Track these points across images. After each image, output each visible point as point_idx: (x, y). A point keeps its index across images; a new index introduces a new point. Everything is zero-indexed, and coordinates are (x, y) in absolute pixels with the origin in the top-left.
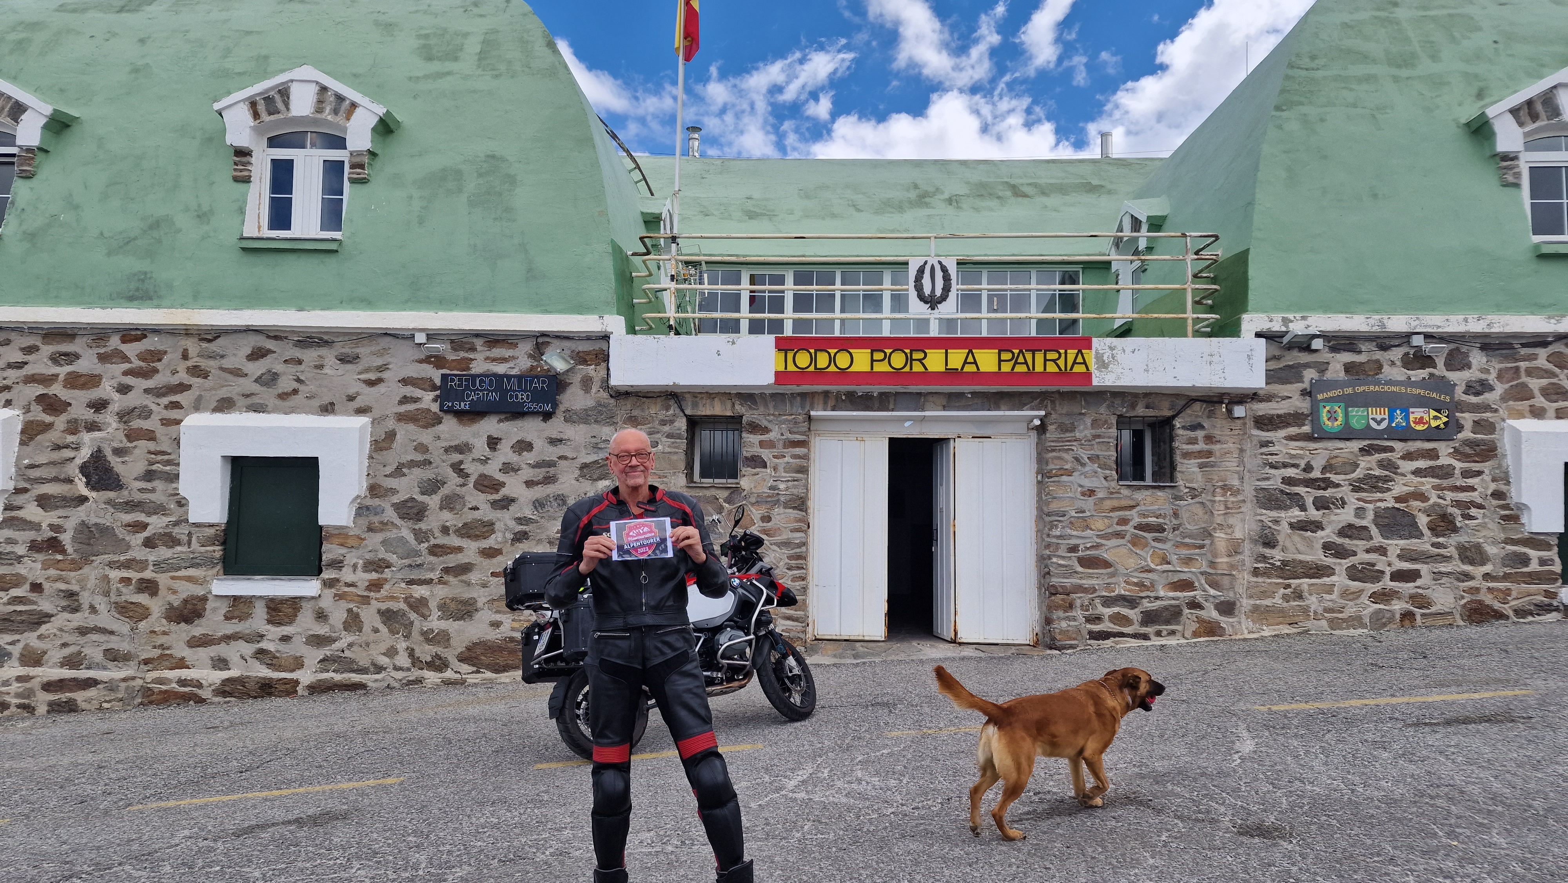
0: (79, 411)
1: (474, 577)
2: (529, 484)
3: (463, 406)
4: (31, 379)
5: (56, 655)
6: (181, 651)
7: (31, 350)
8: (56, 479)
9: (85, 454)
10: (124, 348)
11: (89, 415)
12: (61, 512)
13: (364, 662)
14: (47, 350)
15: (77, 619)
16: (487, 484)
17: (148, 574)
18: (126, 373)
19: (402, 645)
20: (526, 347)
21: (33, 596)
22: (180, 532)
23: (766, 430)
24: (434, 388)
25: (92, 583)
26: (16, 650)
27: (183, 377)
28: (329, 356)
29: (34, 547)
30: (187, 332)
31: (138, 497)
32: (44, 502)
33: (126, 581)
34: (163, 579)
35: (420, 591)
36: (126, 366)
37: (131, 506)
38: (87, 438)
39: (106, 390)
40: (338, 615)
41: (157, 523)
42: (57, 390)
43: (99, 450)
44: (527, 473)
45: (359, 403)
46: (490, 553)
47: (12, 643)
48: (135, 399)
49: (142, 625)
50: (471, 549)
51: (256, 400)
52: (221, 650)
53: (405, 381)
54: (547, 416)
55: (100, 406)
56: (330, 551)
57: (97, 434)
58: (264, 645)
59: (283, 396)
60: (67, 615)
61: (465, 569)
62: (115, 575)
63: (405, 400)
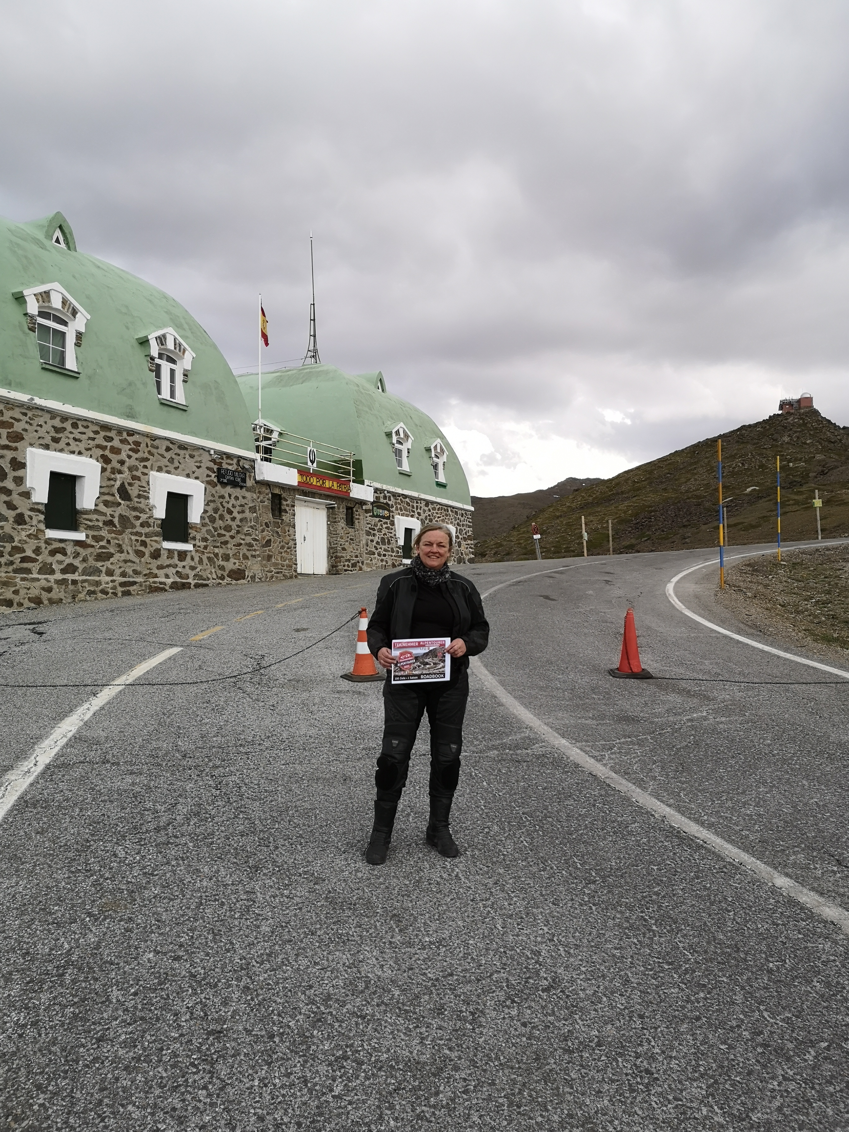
0: (115, 464)
1: (229, 546)
2: (239, 513)
3: (225, 481)
4: (98, 446)
5: (118, 572)
6: (155, 571)
7: (96, 433)
8: (108, 494)
9: (118, 484)
10: (128, 438)
11: (118, 466)
12: (112, 509)
13: (205, 577)
14: (103, 434)
15: (123, 556)
16: (230, 512)
17: (143, 538)
18: (130, 450)
19: (213, 571)
20: (235, 461)
21: (108, 545)
22: (151, 521)
23: (287, 500)
24: (214, 472)
25: (126, 540)
26: (104, 569)
27: (146, 455)
28: (187, 453)
29: (105, 523)
30: (147, 435)
31: (137, 505)
32: (106, 503)
33: (137, 540)
34: (148, 540)
35: (216, 550)
36: (129, 447)
37: (135, 509)
38: (118, 476)
39: (123, 456)
40: (197, 559)
41: (144, 517)
42: (107, 453)
43: (123, 483)
44: (238, 508)
45: (195, 475)
46: (232, 537)
47: (103, 566)
48: (132, 462)
49: (143, 559)
50: (228, 534)
51: (168, 469)
52: (166, 571)
53: (208, 468)
54: (241, 487)
55: (122, 462)
56: (192, 533)
57: (121, 475)
58: (178, 569)
59: (176, 468)
60: (119, 555)
61: (226, 543)
62: (134, 538)
63: (208, 476)
